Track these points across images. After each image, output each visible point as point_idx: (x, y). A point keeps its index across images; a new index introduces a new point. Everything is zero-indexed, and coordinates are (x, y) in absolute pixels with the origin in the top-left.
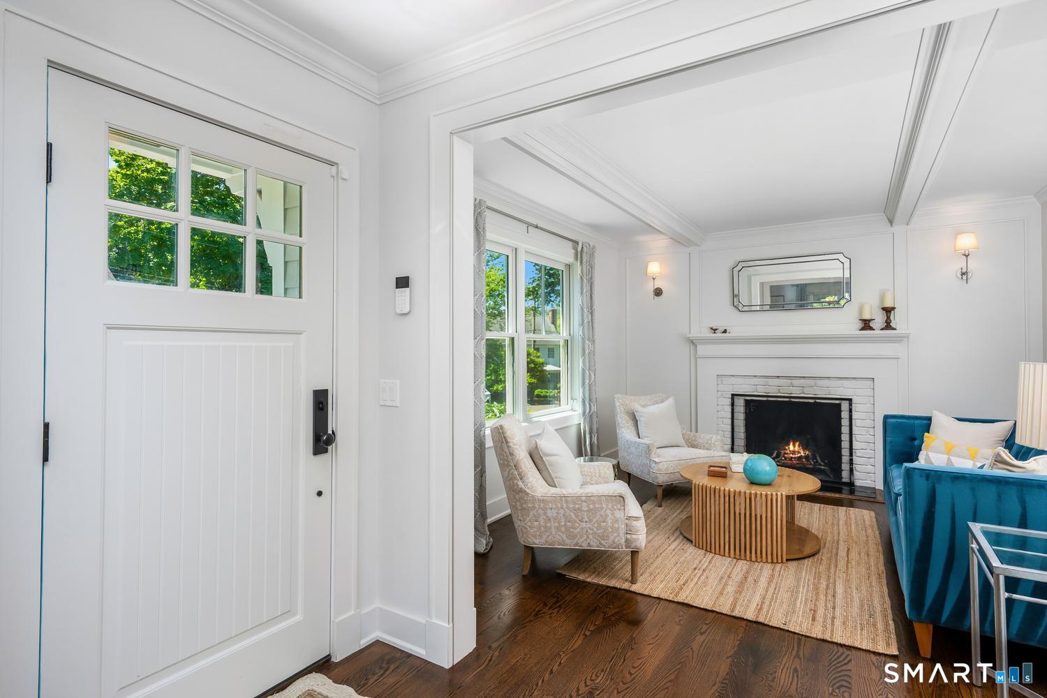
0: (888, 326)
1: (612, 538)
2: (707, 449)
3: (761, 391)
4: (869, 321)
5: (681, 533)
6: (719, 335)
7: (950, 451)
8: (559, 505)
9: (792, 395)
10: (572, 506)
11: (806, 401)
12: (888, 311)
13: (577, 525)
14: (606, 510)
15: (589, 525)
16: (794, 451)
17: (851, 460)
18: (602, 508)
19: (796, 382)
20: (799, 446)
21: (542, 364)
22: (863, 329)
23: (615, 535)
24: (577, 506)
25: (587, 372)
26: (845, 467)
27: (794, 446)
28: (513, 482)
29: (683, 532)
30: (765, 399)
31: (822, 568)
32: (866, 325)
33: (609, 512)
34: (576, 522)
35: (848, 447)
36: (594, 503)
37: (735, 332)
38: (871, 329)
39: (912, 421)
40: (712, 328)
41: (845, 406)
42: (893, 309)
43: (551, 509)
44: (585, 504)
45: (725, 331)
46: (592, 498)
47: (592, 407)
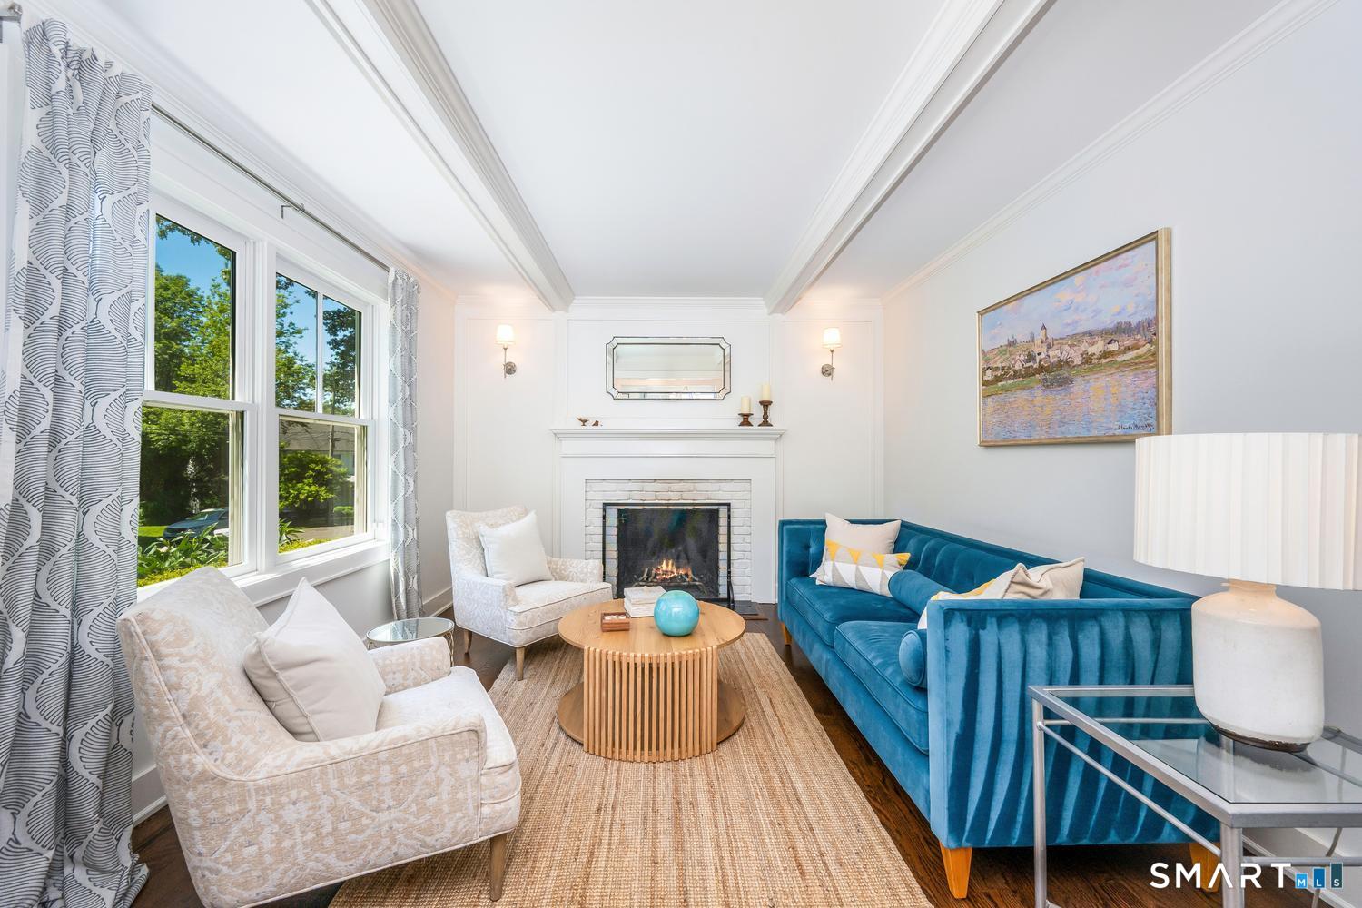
0: (765, 423)
1: (450, 825)
2: (582, 581)
3: (636, 498)
4: (748, 415)
5: (561, 728)
6: (589, 427)
7: (857, 559)
8: (319, 787)
9: (670, 502)
10: (354, 780)
11: (685, 508)
12: (766, 404)
13: (368, 821)
14: (438, 768)
15: (395, 814)
16: (667, 571)
17: (729, 573)
18: (427, 767)
19: (676, 486)
20: (672, 564)
21: (345, 475)
22: (742, 424)
23: (459, 815)
24: (367, 778)
25: (402, 478)
26: (723, 581)
27: (667, 565)
28: (178, 761)
29: (565, 728)
30: (640, 508)
31: (760, 743)
32: (746, 420)
33: (444, 771)
34: (362, 814)
35: (726, 558)
36: (409, 759)
37: (606, 425)
38: (749, 424)
39: (806, 527)
40: (580, 420)
41: (723, 512)
42: (770, 403)
43: (294, 804)
44: (387, 767)
45: (596, 424)
46: (405, 750)
47: (410, 529)
